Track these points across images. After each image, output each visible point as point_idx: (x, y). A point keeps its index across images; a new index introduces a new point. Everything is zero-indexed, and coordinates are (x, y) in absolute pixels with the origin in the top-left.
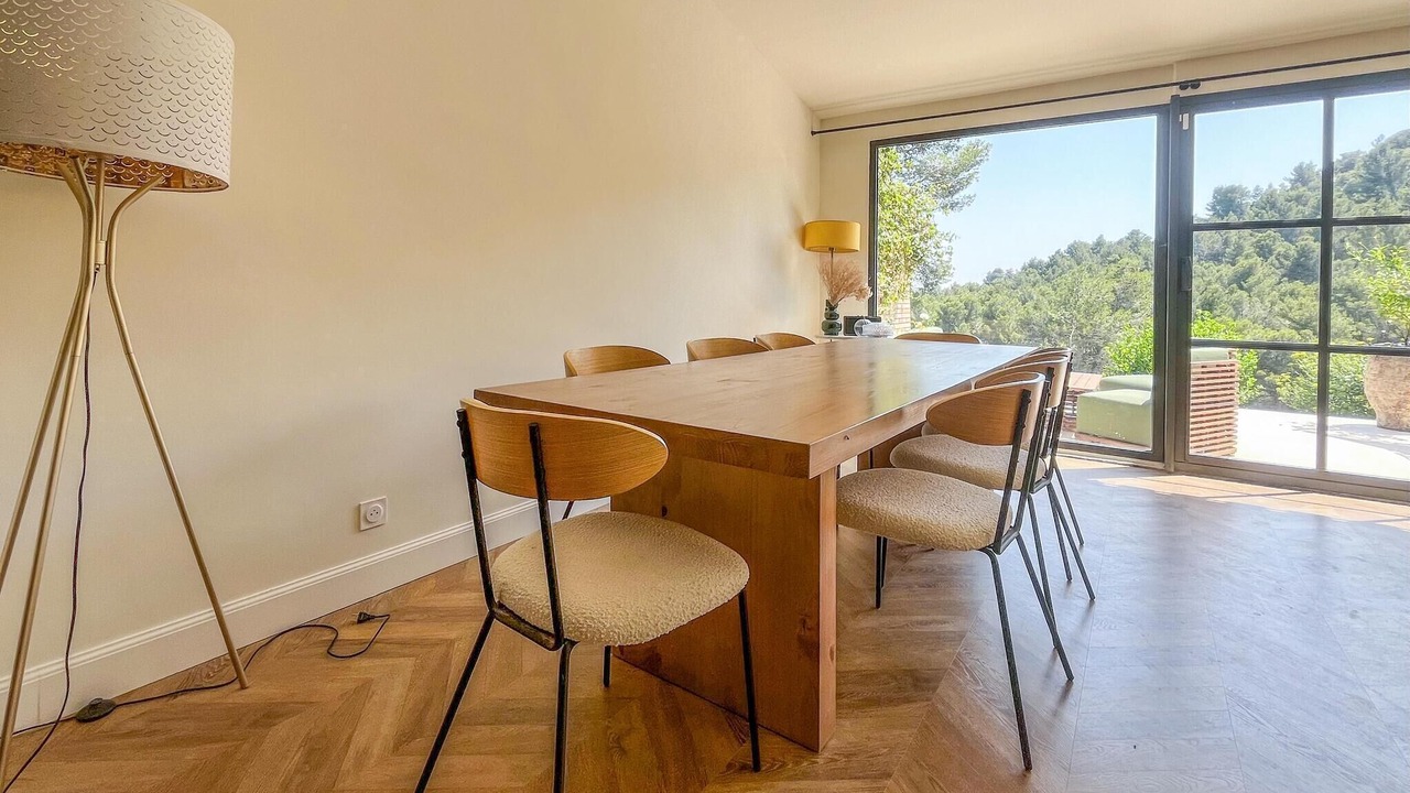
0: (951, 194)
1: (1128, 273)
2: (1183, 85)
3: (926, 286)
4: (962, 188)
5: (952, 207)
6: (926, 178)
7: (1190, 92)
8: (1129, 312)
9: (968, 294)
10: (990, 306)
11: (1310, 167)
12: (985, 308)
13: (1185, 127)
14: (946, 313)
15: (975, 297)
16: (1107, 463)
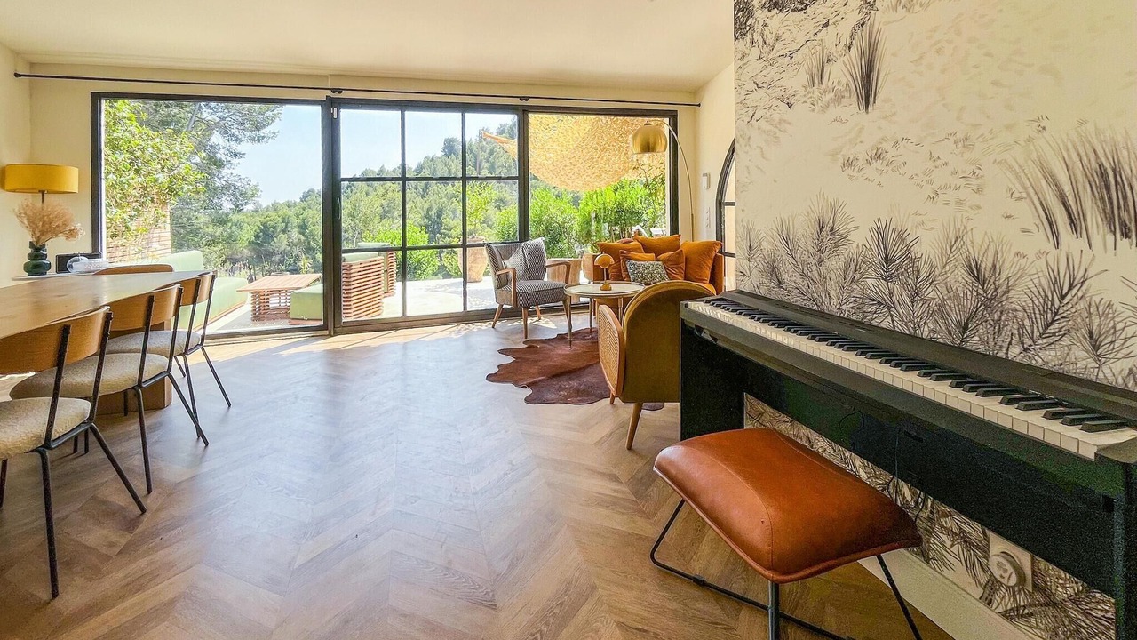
0: (258, 129)
1: (390, 194)
2: (334, 91)
3: (237, 206)
4: (268, 124)
5: (259, 140)
6: (234, 114)
7: (336, 95)
8: (391, 220)
9: (286, 209)
10: (304, 219)
11: (452, 140)
12: (299, 221)
13: (335, 117)
14: (266, 227)
15: (291, 213)
16: (297, 337)
